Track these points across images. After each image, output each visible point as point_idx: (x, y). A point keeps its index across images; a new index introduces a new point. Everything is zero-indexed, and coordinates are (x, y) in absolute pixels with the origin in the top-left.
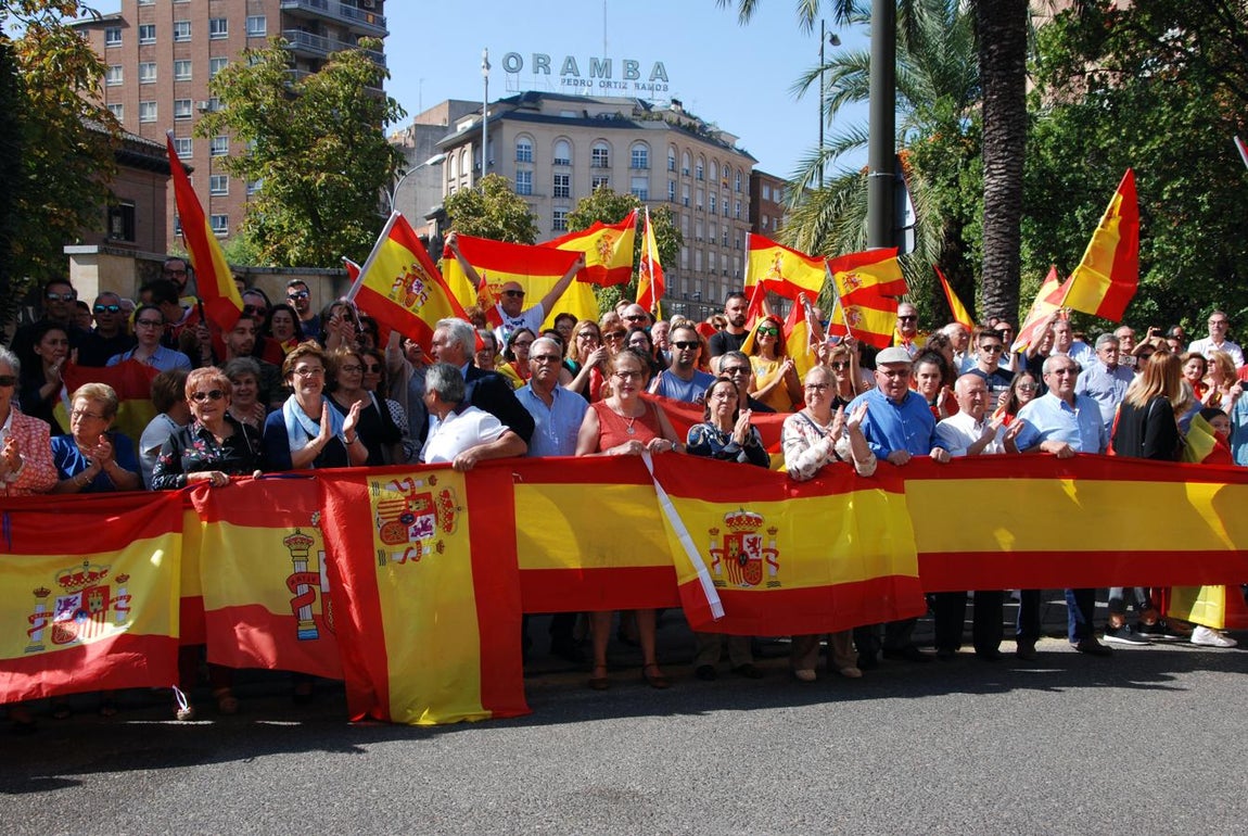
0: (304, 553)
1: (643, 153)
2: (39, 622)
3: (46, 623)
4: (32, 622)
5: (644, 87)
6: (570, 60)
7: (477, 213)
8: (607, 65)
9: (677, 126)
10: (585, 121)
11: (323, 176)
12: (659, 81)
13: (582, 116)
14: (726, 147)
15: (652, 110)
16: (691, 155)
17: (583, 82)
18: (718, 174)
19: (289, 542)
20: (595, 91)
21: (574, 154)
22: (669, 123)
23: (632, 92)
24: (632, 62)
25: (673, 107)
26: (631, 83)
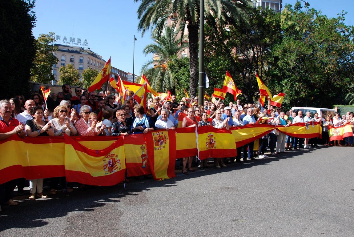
0: (143, 150)
1: (82, 59)
2: (105, 167)
3: (106, 167)
4: (104, 167)
5: (82, 45)
6: (65, 37)
7: (66, 72)
8: (74, 39)
9: (90, 54)
10: (69, 51)
11: (42, 63)
12: (85, 44)
13: (68, 50)
14: (100, 59)
15: (84, 50)
16: (92, 60)
17: (68, 43)
18: (98, 65)
19: (141, 148)
20: (71, 45)
21: (66, 59)
22: (88, 53)
23: (79, 46)
24: (79, 39)
25: (88, 49)
26: (79, 44)
